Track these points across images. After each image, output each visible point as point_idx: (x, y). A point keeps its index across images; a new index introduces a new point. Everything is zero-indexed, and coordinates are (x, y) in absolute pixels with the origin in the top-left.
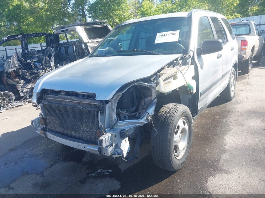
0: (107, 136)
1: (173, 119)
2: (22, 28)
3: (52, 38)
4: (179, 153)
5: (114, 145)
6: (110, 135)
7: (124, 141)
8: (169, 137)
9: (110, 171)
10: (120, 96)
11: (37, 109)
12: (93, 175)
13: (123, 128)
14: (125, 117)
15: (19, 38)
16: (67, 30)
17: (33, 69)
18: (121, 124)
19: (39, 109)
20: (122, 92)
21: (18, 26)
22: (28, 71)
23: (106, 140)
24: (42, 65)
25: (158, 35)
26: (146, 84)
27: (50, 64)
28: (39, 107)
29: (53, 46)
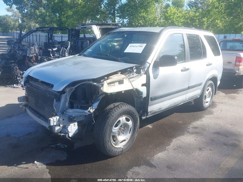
0: (56, 118)
1: (113, 114)
2: (62, 19)
3: (73, 32)
4: (117, 142)
5: (61, 125)
6: (58, 117)
7: (72, 125)
8: (105, 127)
9: (66, 146)
10: (74, 90)
11: (23, 89)
12: (53, 146)
13: (72, 114)
14: (77, 107)
15: (46, 30)
16: (86, 28)
17: (51, 57)
18: (70, 111)
19: (25, 89)
20: (74, 87)
21: (59, 17)
22: (47, 58)
23: (53, 121)
24: (59, 54)
25: (130, 45)
26: (95, 83)
27: (65, 55)
28: (24, 88)
29: (73, 39)
